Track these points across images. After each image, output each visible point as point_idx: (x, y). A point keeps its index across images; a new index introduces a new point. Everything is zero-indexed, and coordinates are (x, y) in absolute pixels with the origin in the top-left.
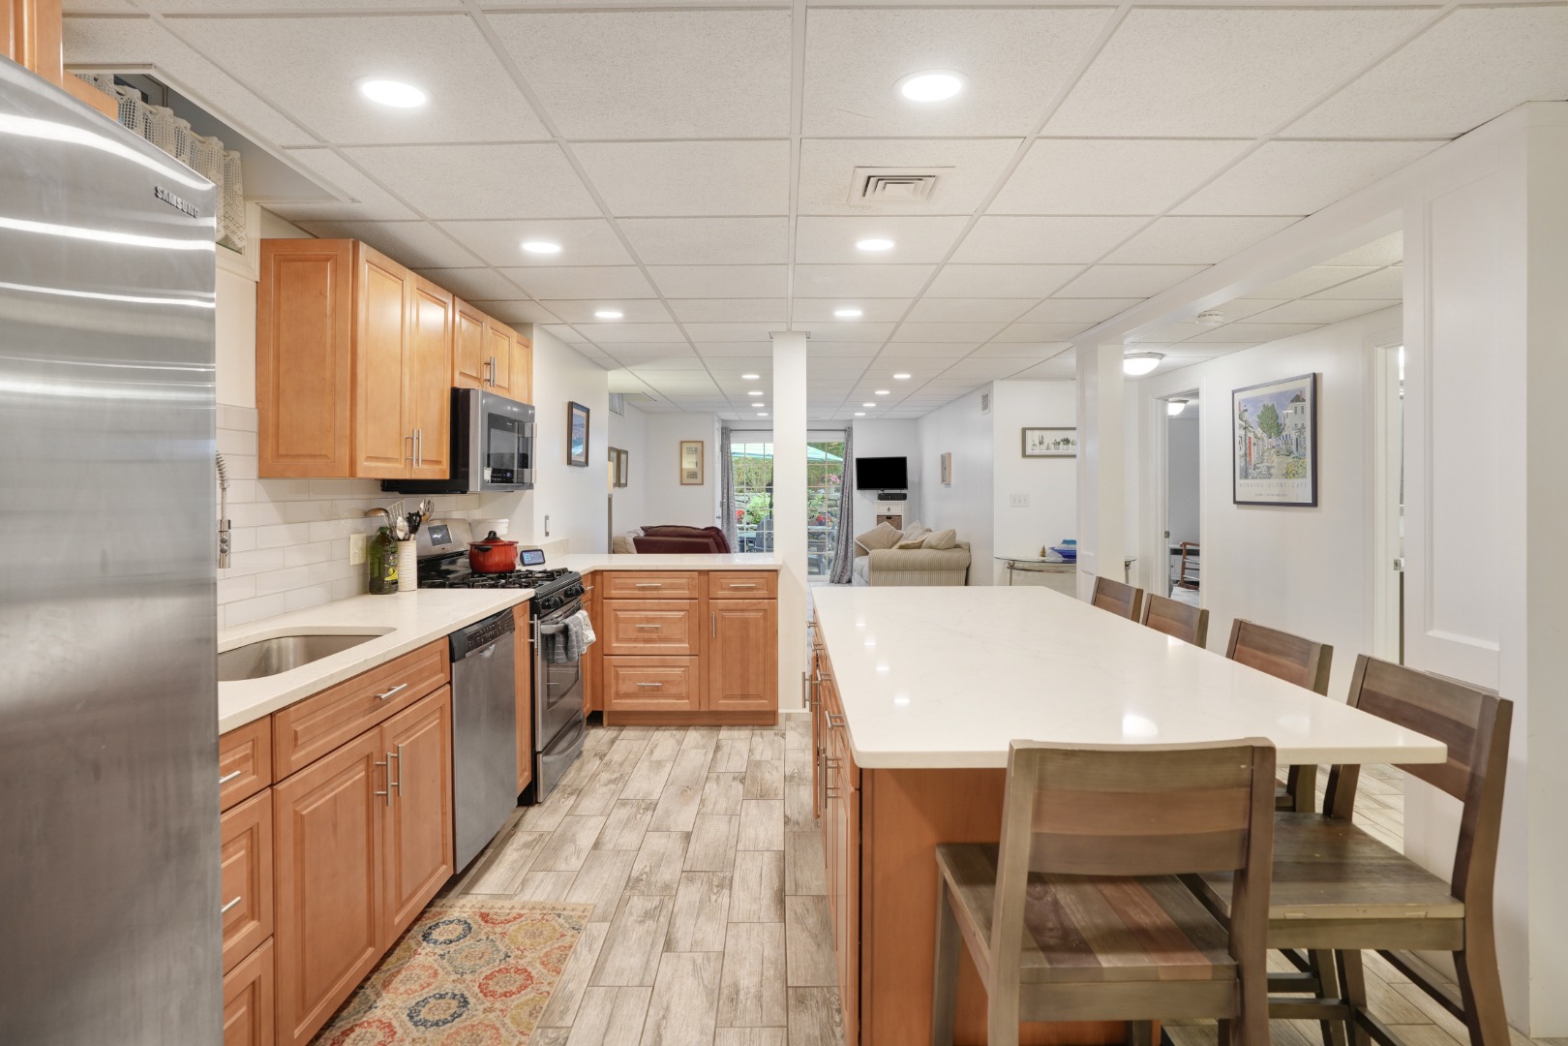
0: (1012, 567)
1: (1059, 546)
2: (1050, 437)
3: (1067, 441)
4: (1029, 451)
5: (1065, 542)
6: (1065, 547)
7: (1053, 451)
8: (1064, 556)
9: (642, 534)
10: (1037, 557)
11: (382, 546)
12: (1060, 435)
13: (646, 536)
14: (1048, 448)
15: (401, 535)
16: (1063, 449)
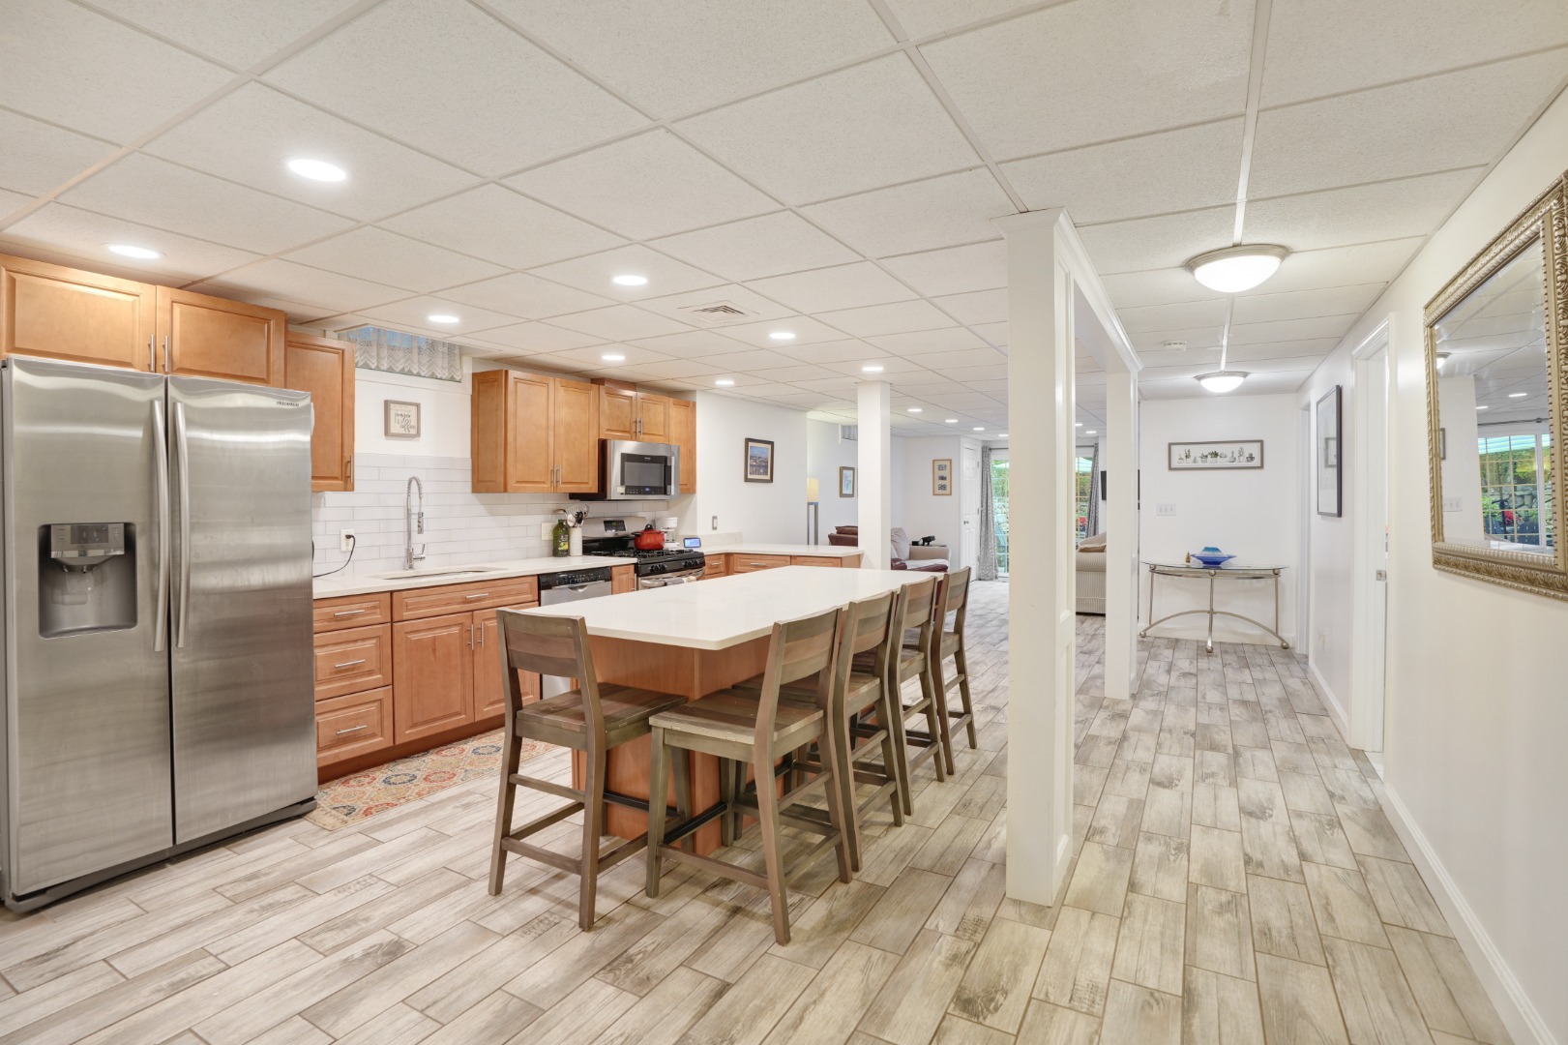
0: (1153, 570)
1: (1198, 551)
2: (1197, 451)
3: (1215, 455)
4: (1175, 464)
5: (1207, 549)
6: (1209, 554)
7: (1200, 464)
8: (1205, 563)
9: (834, 532)
10: (1181, 562)
11: (561, 530)
12: (1208, 449)
13: (838, 533)
14: (1195, 461)
15: (571, 524)
16: (1210, 462)
